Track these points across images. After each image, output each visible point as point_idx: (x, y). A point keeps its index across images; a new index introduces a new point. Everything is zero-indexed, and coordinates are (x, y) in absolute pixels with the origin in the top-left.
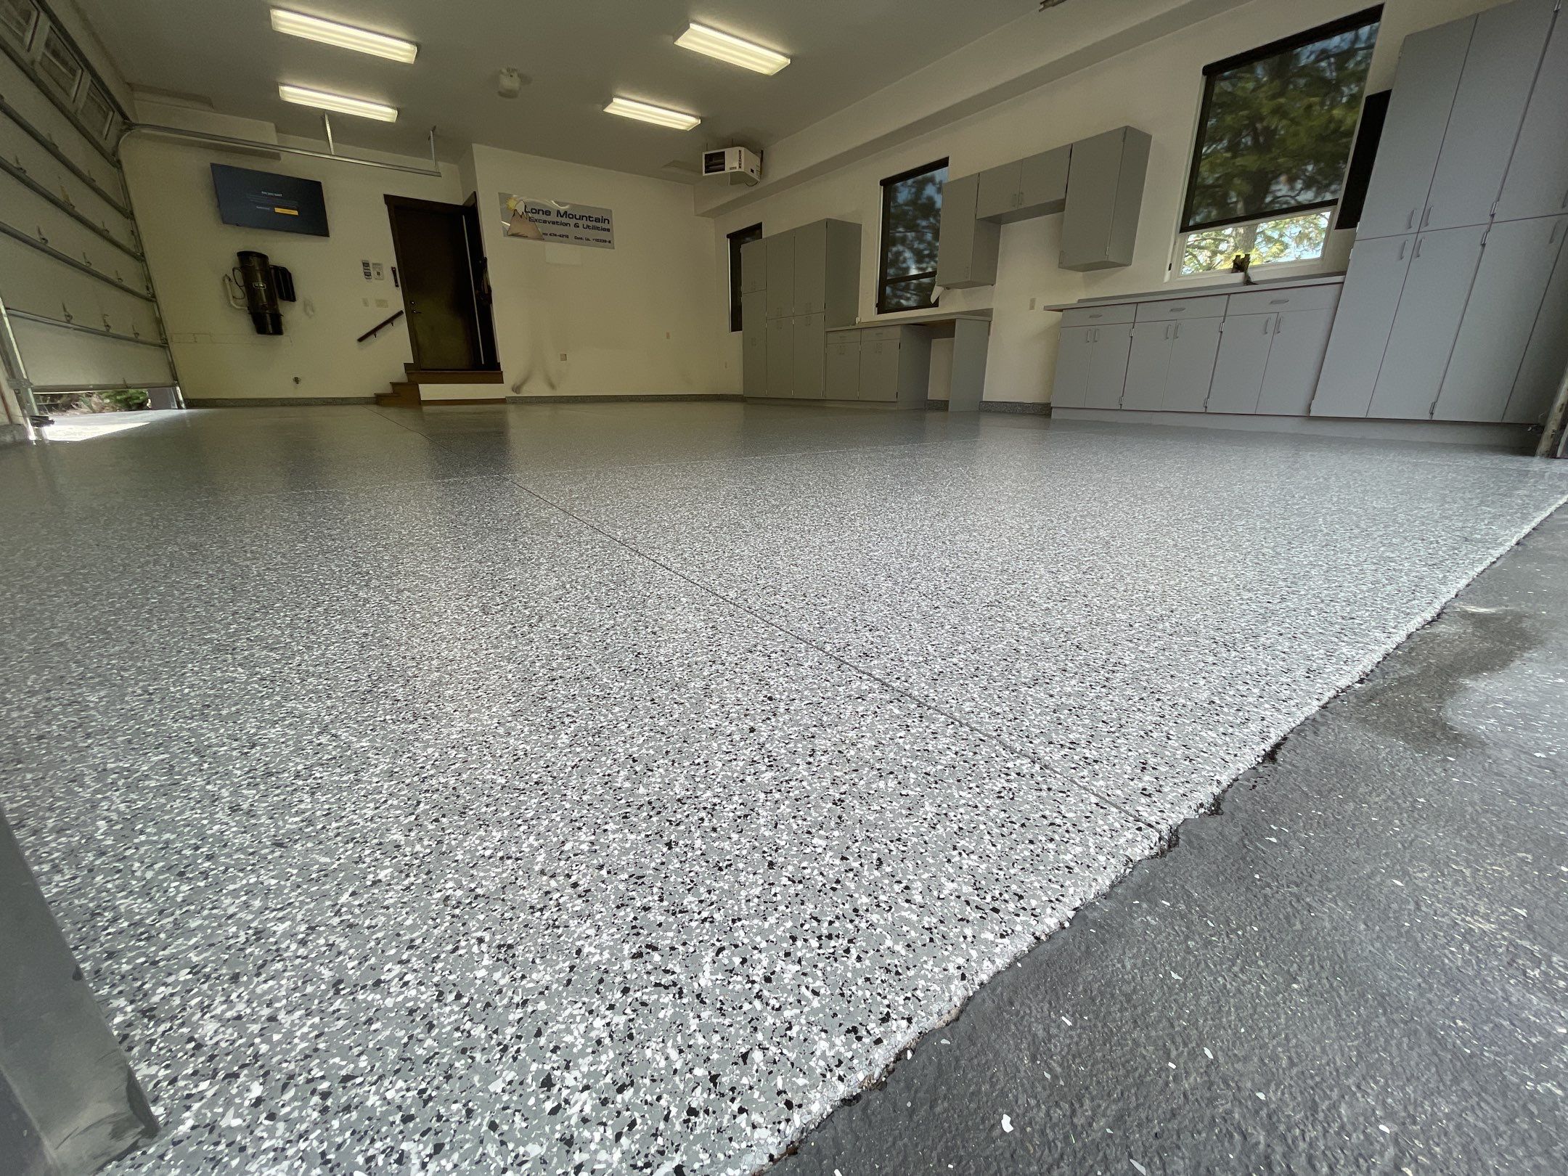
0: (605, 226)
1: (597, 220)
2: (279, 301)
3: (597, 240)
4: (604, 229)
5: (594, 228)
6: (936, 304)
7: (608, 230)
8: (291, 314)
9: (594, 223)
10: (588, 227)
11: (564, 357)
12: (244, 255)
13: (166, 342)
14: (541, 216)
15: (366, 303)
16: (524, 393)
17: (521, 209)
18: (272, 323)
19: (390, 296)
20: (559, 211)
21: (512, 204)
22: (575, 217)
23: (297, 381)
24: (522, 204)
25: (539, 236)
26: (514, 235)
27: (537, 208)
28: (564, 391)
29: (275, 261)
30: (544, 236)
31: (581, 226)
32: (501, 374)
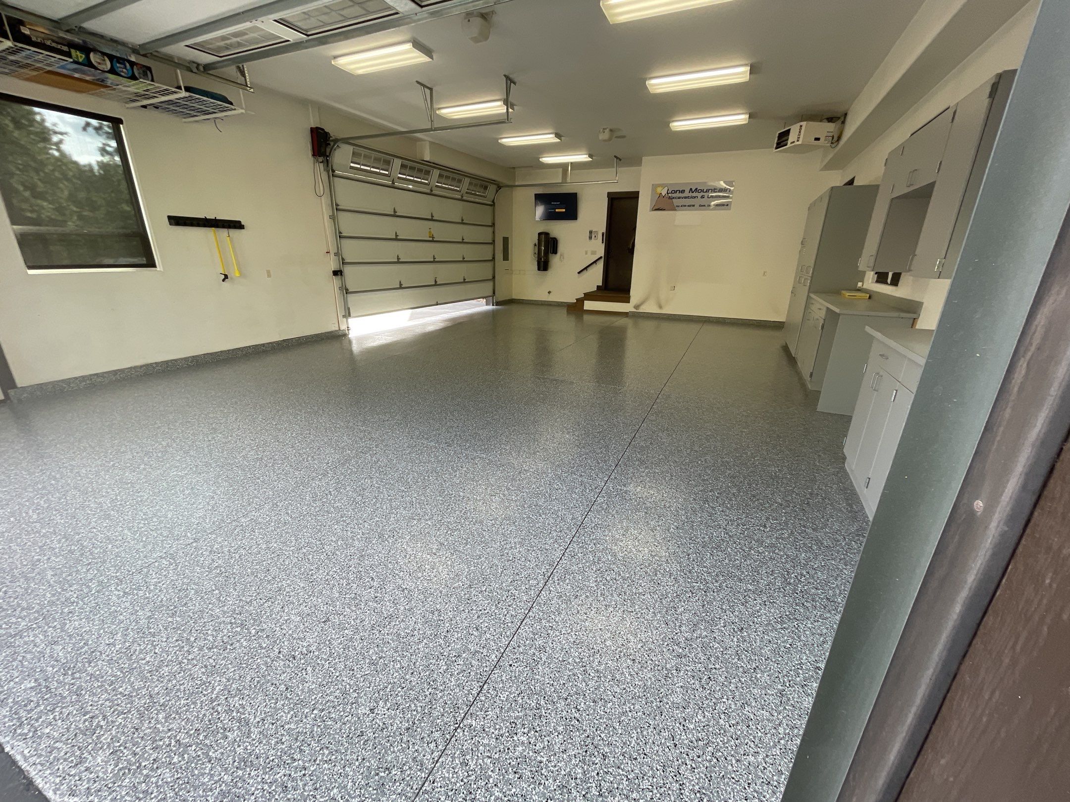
0: (726, 194)
1: (720, 190)
2: (550, 254)
3: (717, 205)
4: (725, 197)
5: (717, 197)
8: (555, 260)
9: (717, 194)
10: (712, 196)
11: (673, 288)
12: (540, 234)
13: (494, 277)
14: (678, 195)
15: (586, 253)
16: (641, 310)
17: (664, 192)
18: (543, 265)
19: (599, 248)
20: (691, 189)
21: (659, 190)
22: (702, 191)
23: (549, 292)
24: (666, 189)
25: (673, 208)
26: (656, 210)
27: (676, 190)
28: (668, 310)
29: (552, 235)
30: (677, 208)
31: (706, 197)
32: (630, 297)
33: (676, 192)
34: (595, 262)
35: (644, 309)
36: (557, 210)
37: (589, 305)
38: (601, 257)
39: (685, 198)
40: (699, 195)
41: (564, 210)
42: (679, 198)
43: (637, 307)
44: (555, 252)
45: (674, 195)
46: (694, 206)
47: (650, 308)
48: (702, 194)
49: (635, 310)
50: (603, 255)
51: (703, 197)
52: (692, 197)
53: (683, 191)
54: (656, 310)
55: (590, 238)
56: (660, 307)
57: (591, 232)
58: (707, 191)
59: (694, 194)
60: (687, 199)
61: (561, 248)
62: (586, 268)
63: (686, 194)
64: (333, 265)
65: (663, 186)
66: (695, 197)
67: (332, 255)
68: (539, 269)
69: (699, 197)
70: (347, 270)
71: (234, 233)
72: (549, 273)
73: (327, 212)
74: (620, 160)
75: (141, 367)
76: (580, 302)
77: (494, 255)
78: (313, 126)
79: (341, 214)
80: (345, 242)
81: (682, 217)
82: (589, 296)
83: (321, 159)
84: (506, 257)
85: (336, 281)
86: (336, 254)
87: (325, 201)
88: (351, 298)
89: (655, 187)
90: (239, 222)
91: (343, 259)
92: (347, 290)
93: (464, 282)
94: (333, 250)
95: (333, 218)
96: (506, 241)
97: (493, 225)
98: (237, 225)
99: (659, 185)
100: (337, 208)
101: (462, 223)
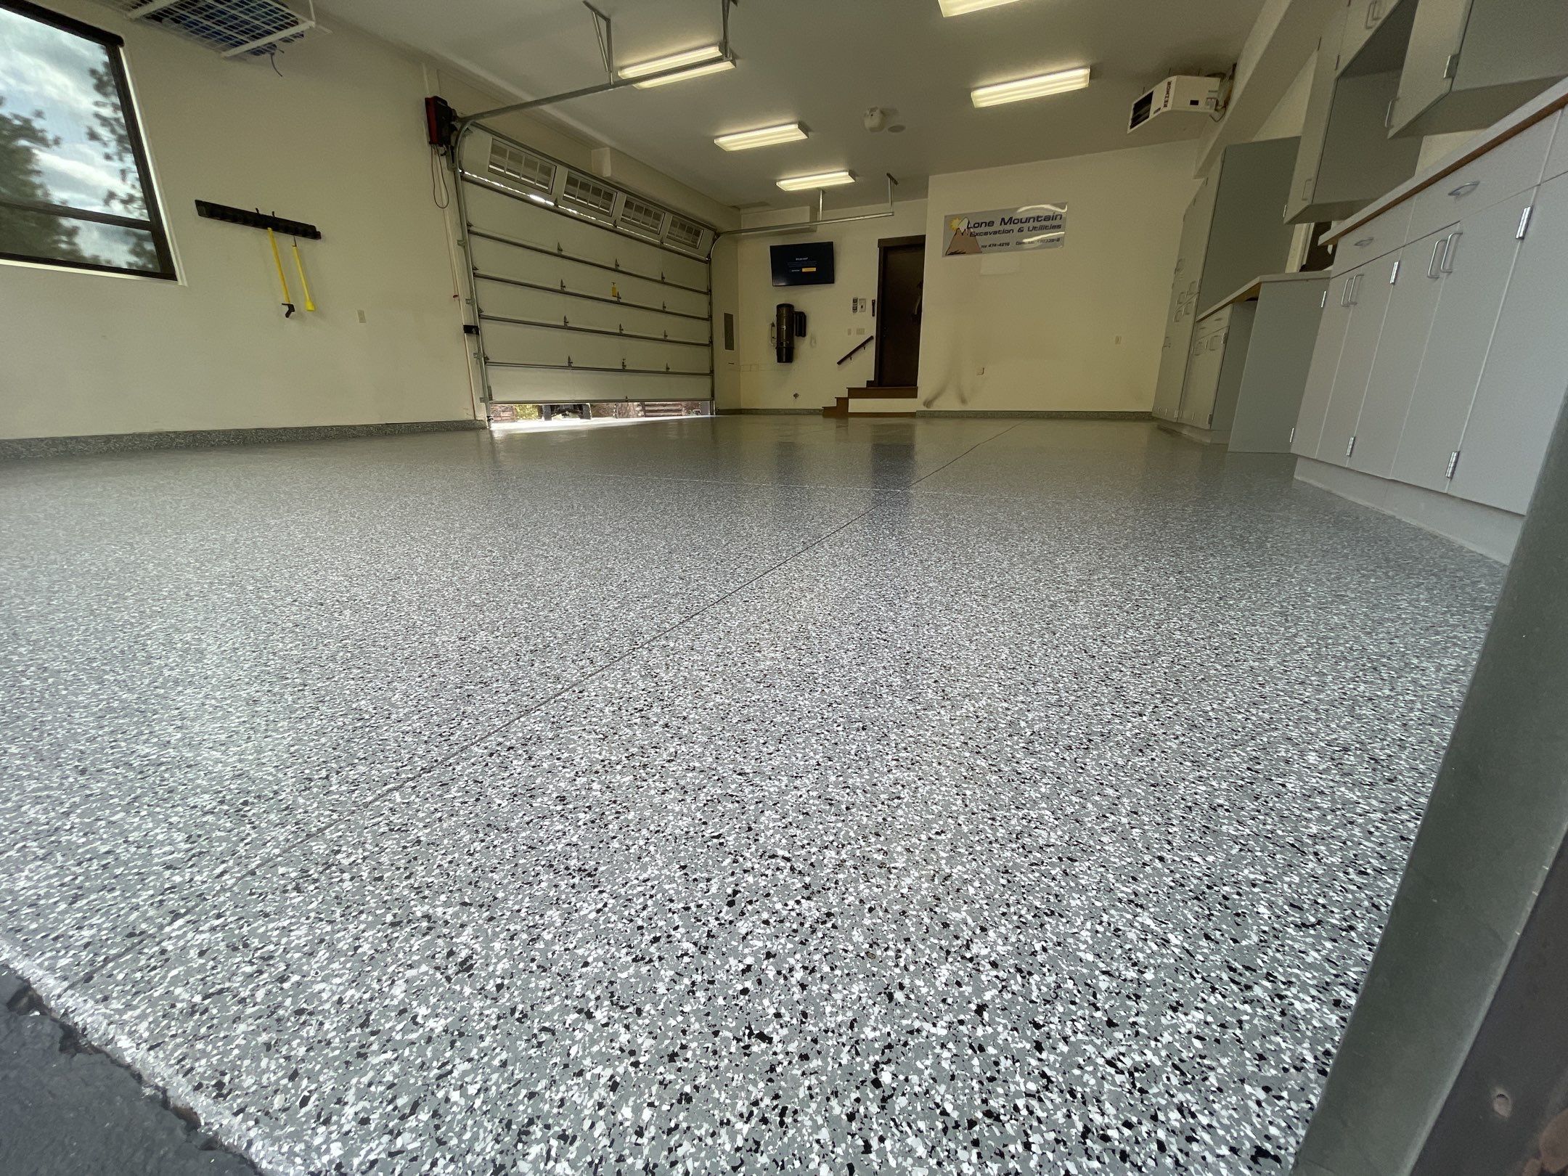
0: (1056, 222)
1: (1047, 218)
2: (796, 337)
3: (1043, 241)
4: (1054, 227)
5: (1042, 228)
7: (1059, 227)
8: (803, 346)
9: (1042, 223)
10: (1034, 228)
11: (982, 372)
12: (779, 307)
13: (712, 372)
14: (983, 229)
15: (849, 333)
16: (935, 408)
17: (963, 227)
18: (786, 354)
19: (868, 324)
20: (1003, 219)
21: (955, 224)
22: (1020, 221)
23: (796, 396)
24: (966, 221)
25: (977, 250)
26: (952, 254)
27: (980, 221)
28: (975, 405)
29: (797, 309)
30: (983, 249)
31: (1025, 229)
32: (916, 389)
33: (980, 225)
34: (863, 345)
35: (940, 406)
36: (804, 270)
37: (855, 405)
38: (872, 338)
39: (995, 233)
40: (1016, 227)
41: (814, 269)
42: (986, 234)
43: (928, 403)
44: (802, 332)
45: (977, 230)
46: (1008, 244)
47: (948, 403)
48: (1020, 225)
49: (925, 409)
50: (874, 335)
51: (1020, 230)
52: (1004, 232)
53: (991, 224)
54: (956, 407)
55: (855, 309)
56: (963, 401)
57: (855, 301)
58: (1028, 220)
59: (1008, 227)
60: (998, 235)
61: (811, 327)
62: (849, 356)
63: (997, 227)
64: (465, 319)
65: (961, 217)
66: (1009, 232)
67: (463, 303)
68: (780, 360)
69: (1016, 231)
70: (486, 327)
71: (304, 243)
72: (796, 365)
73: (453, 234)
74: (896, 183)
75: (151, 435)
76: (843, 402)
77: (711, 337)
78: (429, 96)
79: (475, 239)
80: (482, 284)
81: (992, 262)
82: (855, 393)
83: (442, 150)
84: (729, 344)
85: (469, 344)
86: (470, 301)
87: (450, 217)
88: (493, 372)
89: (949, 219)
90: (313, 228)
91: (480, 311)
92: (486, 359)
93: (667, 372)
94: (464, 295)
95: (463, 244)
96: (729, 319)
97: (709, 292)
98: (310, 232)
99: (954, 217)
100: (468, 230)
101: (662, 282)
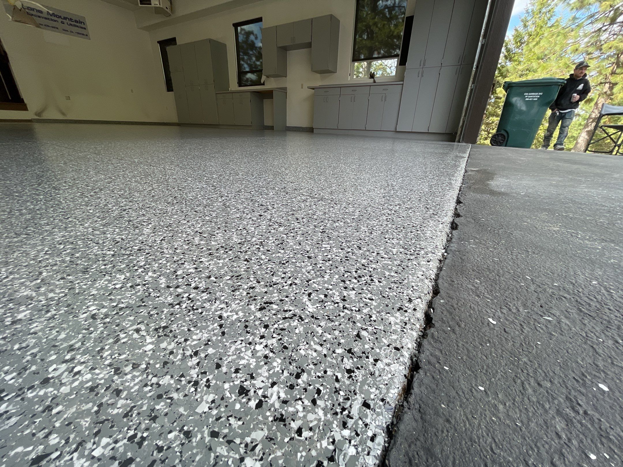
0: (82, 25)
1: (76, 21)
3: (78, 33)
4: (82, 28)
5: (75, 26)
6: (263, 84)
7: (85, 29)
9: (74, 23)
10: (71, 25)
11: (68, 98)
14: (36, 13)
16: (44, 117)
17: (19, 6)
20: (48, 12)
21: (11, 2)
22: (60, 17)
24: (20, 3)
25: (37, 25)
27: (32, 7)
28: (69, 117)
30: (41, 26)
31: (66, 23)
32: (25, 105)
33: (32, 9)
35: (46, 116)
39: (46, 18)
40: (60, 20)
42: (39, 17)
43: (38, 114)
45: (32, 12)
46: (57, 28)
47: (52, 114)
49: (38, 118)
51: (62, 23)
52: (52, 20)
53: (41, 12)
54: (61, 117)
56: (63, 114)
58: (65, 18)
59: (53, 18)
60: (47, 21)
63: (45, 15)
66: (55, 21)
69: (60, 22)
81: (51, 36)
